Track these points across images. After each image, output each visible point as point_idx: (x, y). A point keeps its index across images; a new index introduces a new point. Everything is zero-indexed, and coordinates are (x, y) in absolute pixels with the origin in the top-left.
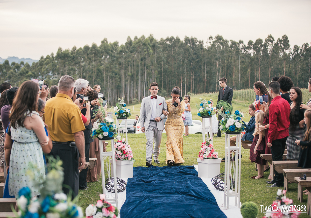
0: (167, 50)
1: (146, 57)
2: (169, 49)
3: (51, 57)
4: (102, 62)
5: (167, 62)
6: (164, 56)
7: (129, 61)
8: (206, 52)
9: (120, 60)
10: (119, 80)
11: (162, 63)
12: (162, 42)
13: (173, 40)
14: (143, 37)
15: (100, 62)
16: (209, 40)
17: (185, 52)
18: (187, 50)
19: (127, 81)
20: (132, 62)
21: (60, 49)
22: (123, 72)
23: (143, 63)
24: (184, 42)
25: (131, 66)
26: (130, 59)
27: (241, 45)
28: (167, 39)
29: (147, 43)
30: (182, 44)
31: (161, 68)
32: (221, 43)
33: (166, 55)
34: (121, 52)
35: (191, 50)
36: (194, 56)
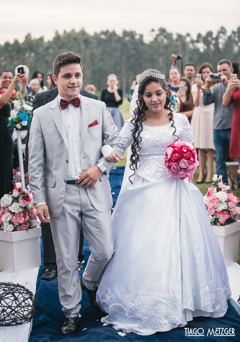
0: (102, 45)
4: (26, 61)
6: (97, 52)
8: (147, 48)
9: (46, 58)
12: (96, 36)
13: (108, 34)
14: (73, 31)
15: (23, 61)
16: (151, 33)
17: (123, 48)
18: (124, 45)
24: (121, 36)
27: (188, 39)
28: (102, 33)
29: (78, 37)
30: (119, 38)
32: (165, 37)
33: (100, 52)
34: (48, 48)
35: (130, 45)
36: (133, 52)
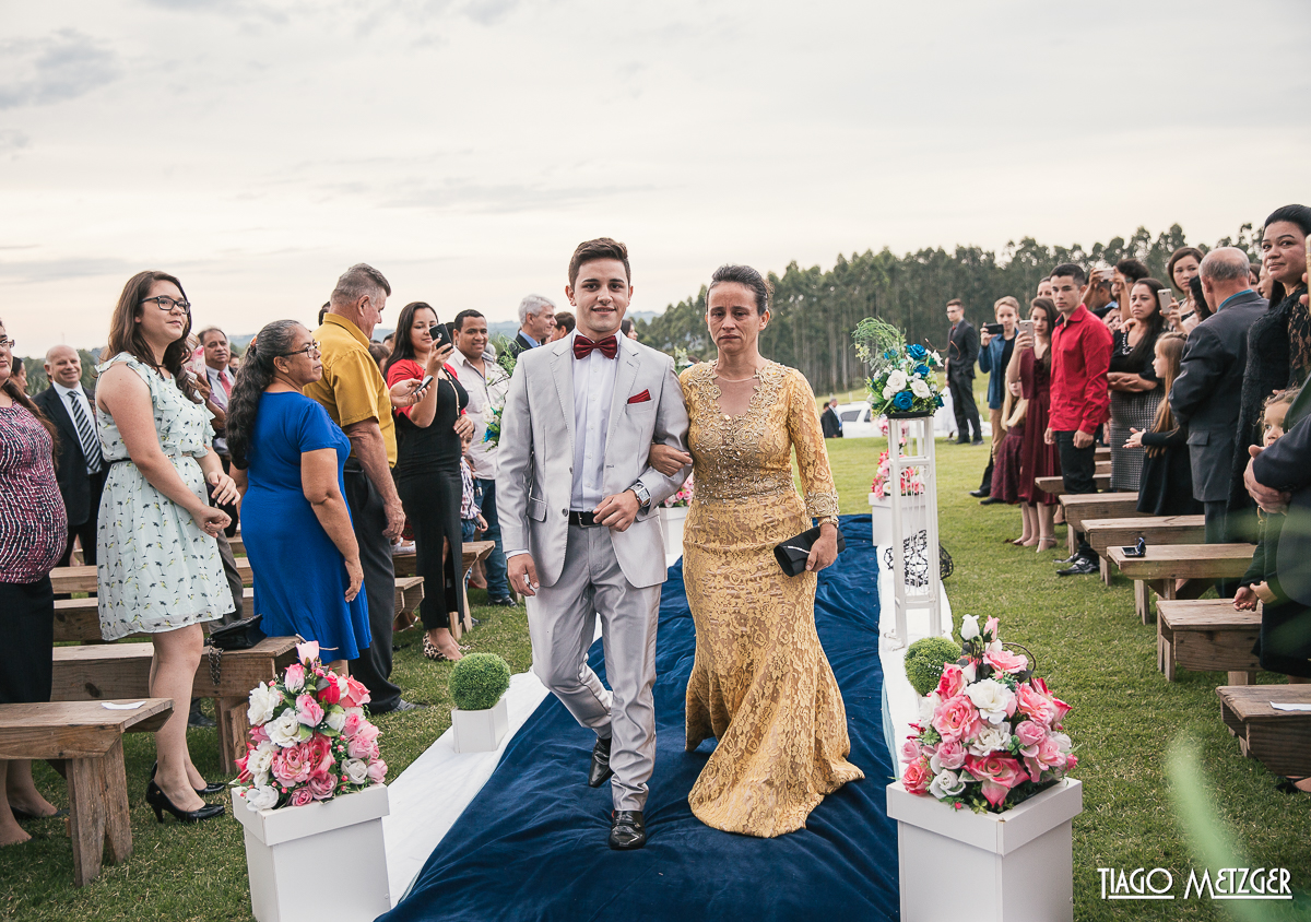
0: (920, 276)
1: (878, 292)
2: (923, 273)
3: (687, 304)
4: (790, 309)
5: (922, 301)
6: (912, 288)
7: (842, 304)
8: (1001, 275)
9: (824, 302)
10: (825, 343)
11: (911, 303)
12: (910, 261)
13: (931, 255)
14: (869, 253)
15: (785, 308)
16: (1007, 250)
17: (957, 278)
18: (960, 273)
19: (841, 343)
20: (849, 305)
22: (831, 326)
23: (872, 305)
24: (954, 257)
25: (847, 312)
26: (844, 300)
27: (1077, 255)
28: (920, 254)
29: (877, 264)
30: (950, 260)
31: (908, 314)
32: (1033, 254)
33: (917, 287)
34: (826, 285)
35: (970, 273)
36: (976, 284)
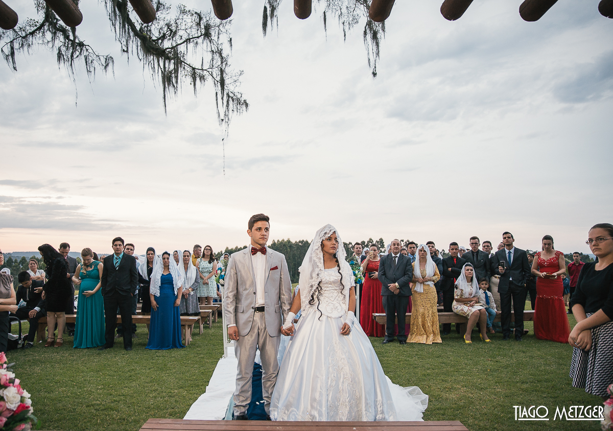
2: (300, 248)
5: (300, 257)
21: (227, 248)
27: (350, 245)
28: (300, 242)
